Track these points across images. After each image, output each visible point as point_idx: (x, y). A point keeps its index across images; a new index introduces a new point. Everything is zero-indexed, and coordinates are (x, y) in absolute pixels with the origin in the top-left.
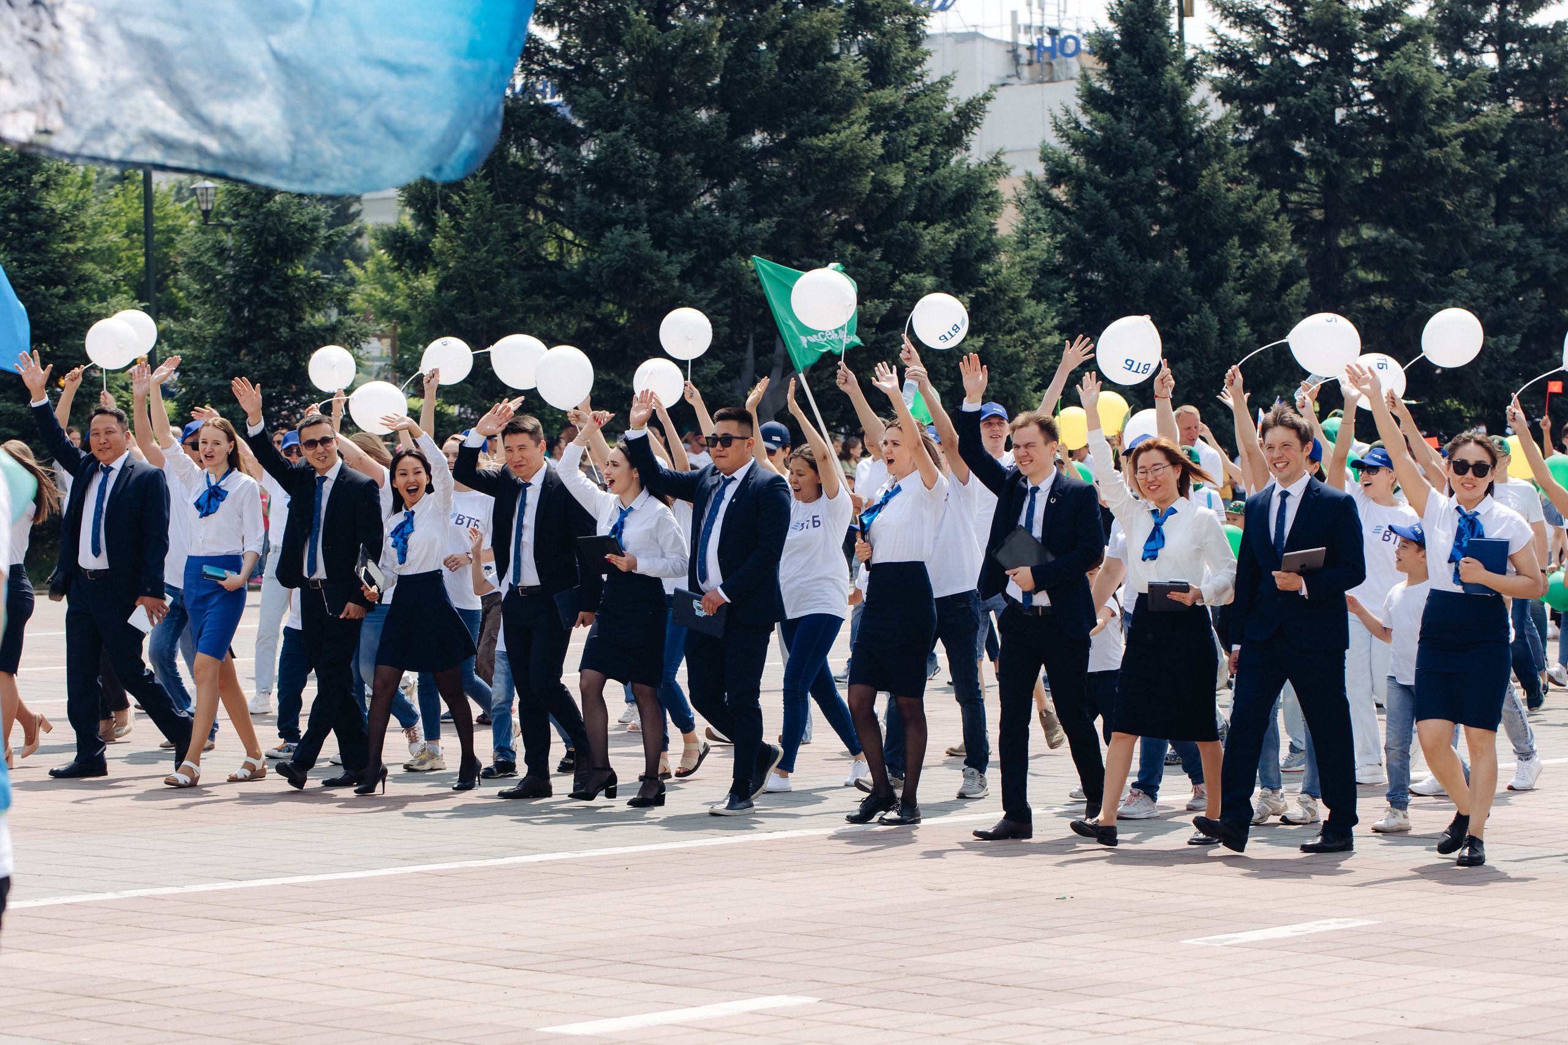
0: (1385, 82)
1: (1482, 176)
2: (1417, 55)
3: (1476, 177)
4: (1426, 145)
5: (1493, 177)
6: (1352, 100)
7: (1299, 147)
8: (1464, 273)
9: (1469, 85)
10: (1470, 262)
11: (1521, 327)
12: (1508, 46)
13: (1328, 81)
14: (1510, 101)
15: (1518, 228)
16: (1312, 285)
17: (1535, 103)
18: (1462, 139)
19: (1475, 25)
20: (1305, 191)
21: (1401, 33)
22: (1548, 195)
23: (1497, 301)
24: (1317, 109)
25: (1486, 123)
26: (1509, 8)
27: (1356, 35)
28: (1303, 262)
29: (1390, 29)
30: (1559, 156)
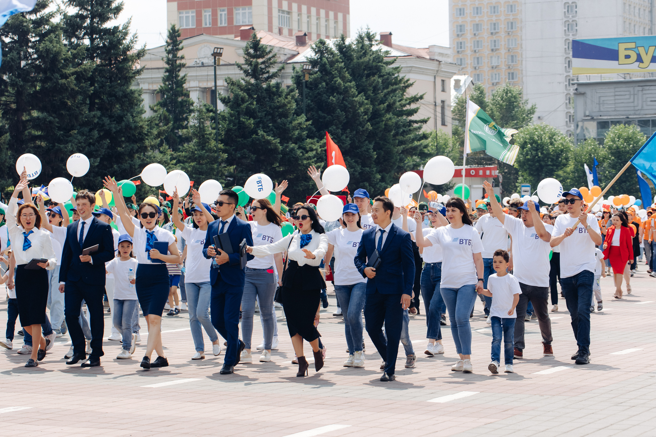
0: (42, 51)
1: (84, 92)
2: (55, 39)
3: (81, 92)
4: (60, 78)
5: (88, 92)
6: (28, 58)
7: (5, 77)
8: (76, 132)
9: (78, 52)
10: (79, 127)
11: (100, 155)
12: (94, 36)
13: (17, 49)
14: (95, 59)
15: (99, 113)
16: (11, 136)
17: (105, 60)
18: (75, 76)
19: (80, 27)
20: (8, 96)
21: (49, 29)
22: (111, 100)
23: (90, 144)
24: (13, 62)
25: (85, 68)
26: (95, 20)
27: (29, 30)
28: (7, 126)
29: (44, 27)
30: (116, 83)
